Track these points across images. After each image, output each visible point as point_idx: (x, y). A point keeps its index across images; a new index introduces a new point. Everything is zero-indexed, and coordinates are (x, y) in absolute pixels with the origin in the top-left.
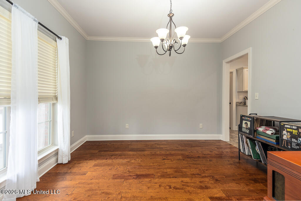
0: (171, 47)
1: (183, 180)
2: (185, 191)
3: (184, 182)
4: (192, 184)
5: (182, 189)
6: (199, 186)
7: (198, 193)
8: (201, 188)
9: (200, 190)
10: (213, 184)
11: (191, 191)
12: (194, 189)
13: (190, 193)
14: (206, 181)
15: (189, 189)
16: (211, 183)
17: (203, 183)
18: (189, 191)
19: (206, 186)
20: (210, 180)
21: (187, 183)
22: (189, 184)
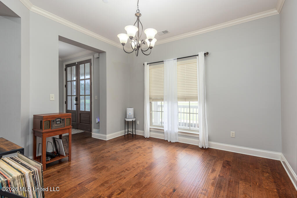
0: (139, 47)
1: (125, 180)
2: (116, 173)
3: (123, 178)
4: (115, 181)
5: (119, 173)
6: (109, 182)
7: (106, 177)
8: (106, 182)
9: (107, 180)
10: (98, 192)
11: (112, 175)
12: (110, 178)
13: (111, 174)
14: (107, 190)
15: (115, 176)
16: (101, 191)
17: (108, 187)
18: (114, 175)
19: (104, 185)
20: (104, 195)
21: (120, 179)
22: (118, 179)
